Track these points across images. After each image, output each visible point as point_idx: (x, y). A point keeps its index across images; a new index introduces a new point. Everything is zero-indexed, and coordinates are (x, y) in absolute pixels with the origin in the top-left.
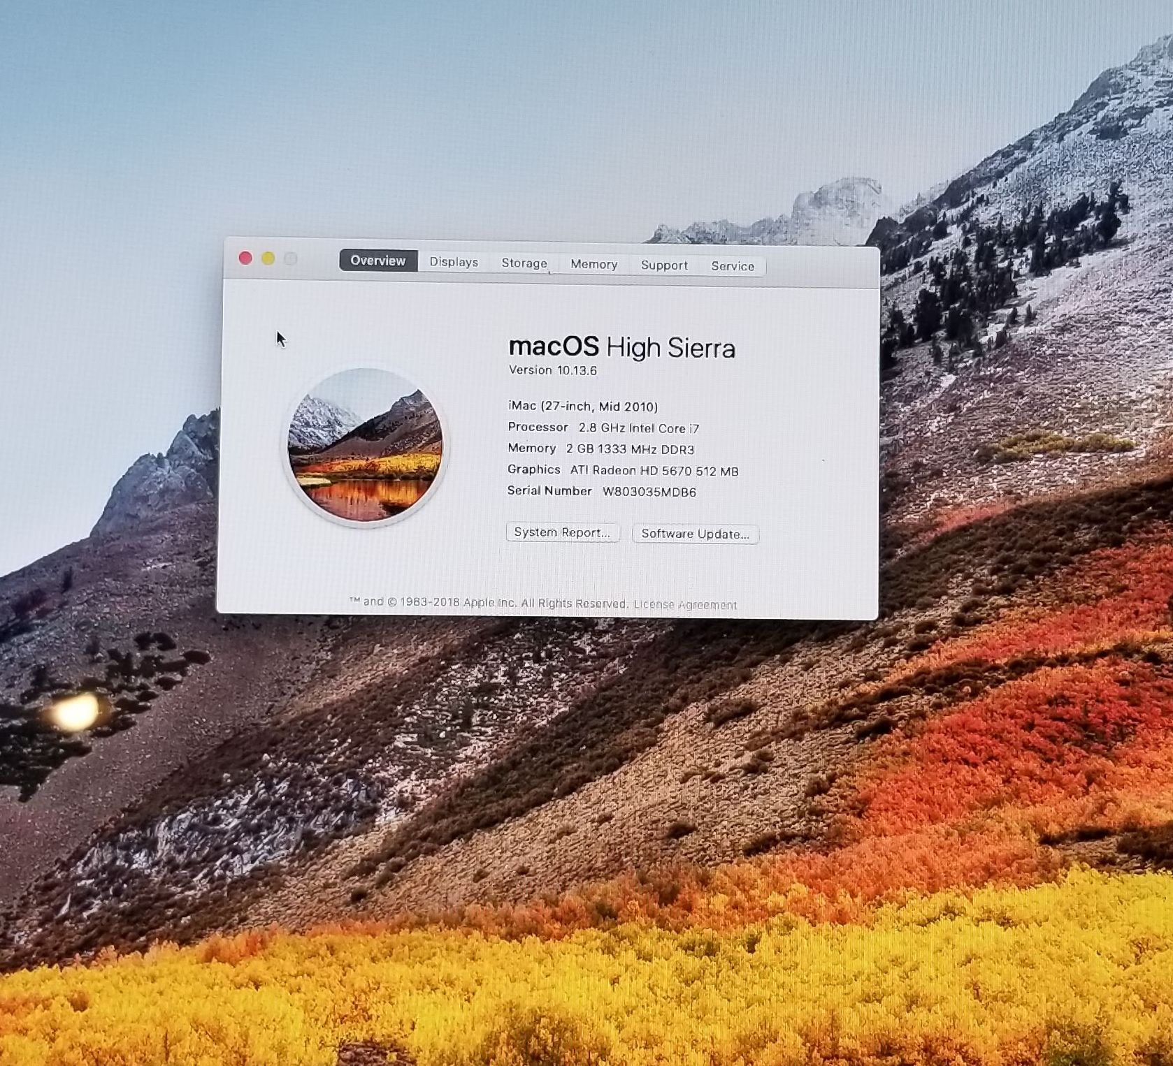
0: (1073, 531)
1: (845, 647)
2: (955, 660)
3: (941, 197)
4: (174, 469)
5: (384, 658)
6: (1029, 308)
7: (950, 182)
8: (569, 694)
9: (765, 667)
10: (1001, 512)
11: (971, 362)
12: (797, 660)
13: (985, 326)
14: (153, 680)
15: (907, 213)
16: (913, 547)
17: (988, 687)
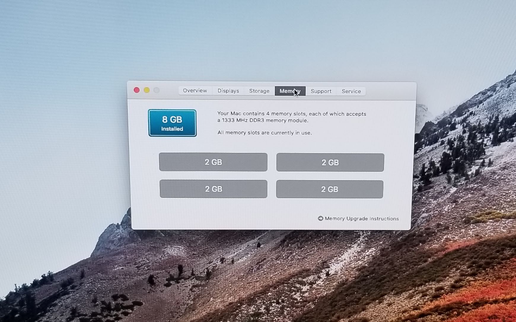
0: (503, 251)
1: (405, 297)
2: (451, 302)
3: (454, 112)
4: (124, 229)
5: (215, 303)
6: (490, 160)
7: (458, 106)
8: (291, 316)
9: (372, 305)
10: (473, 243)
11: (463, 182)
12: (385, 302)
13: (470, 167)
14: (120, 312)
15: (439, 119)
16: (435, 258)
17: (464, 312)
